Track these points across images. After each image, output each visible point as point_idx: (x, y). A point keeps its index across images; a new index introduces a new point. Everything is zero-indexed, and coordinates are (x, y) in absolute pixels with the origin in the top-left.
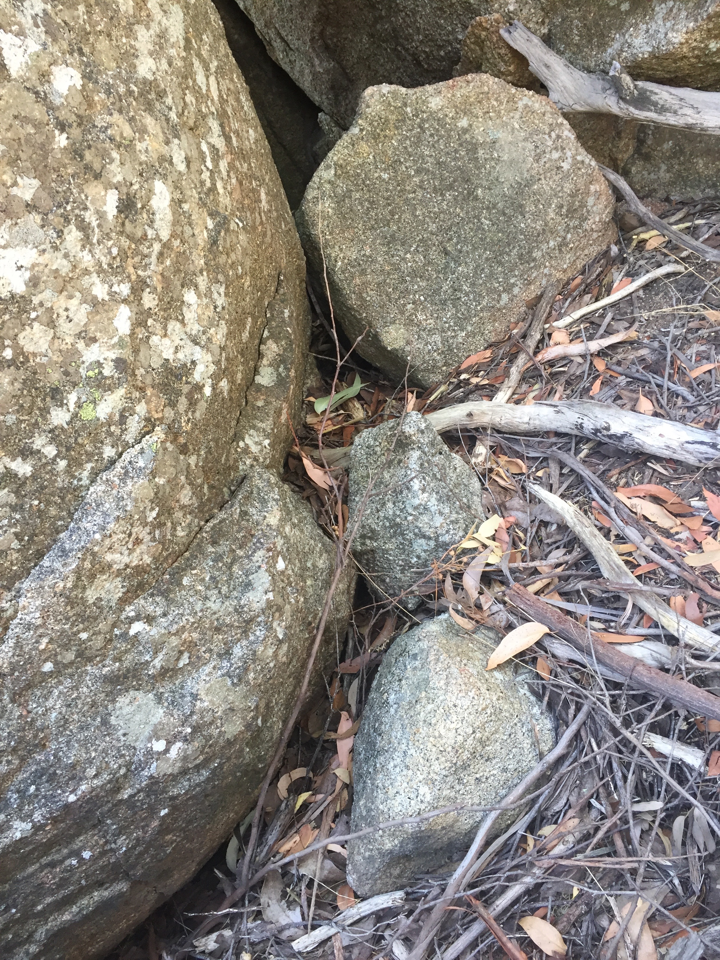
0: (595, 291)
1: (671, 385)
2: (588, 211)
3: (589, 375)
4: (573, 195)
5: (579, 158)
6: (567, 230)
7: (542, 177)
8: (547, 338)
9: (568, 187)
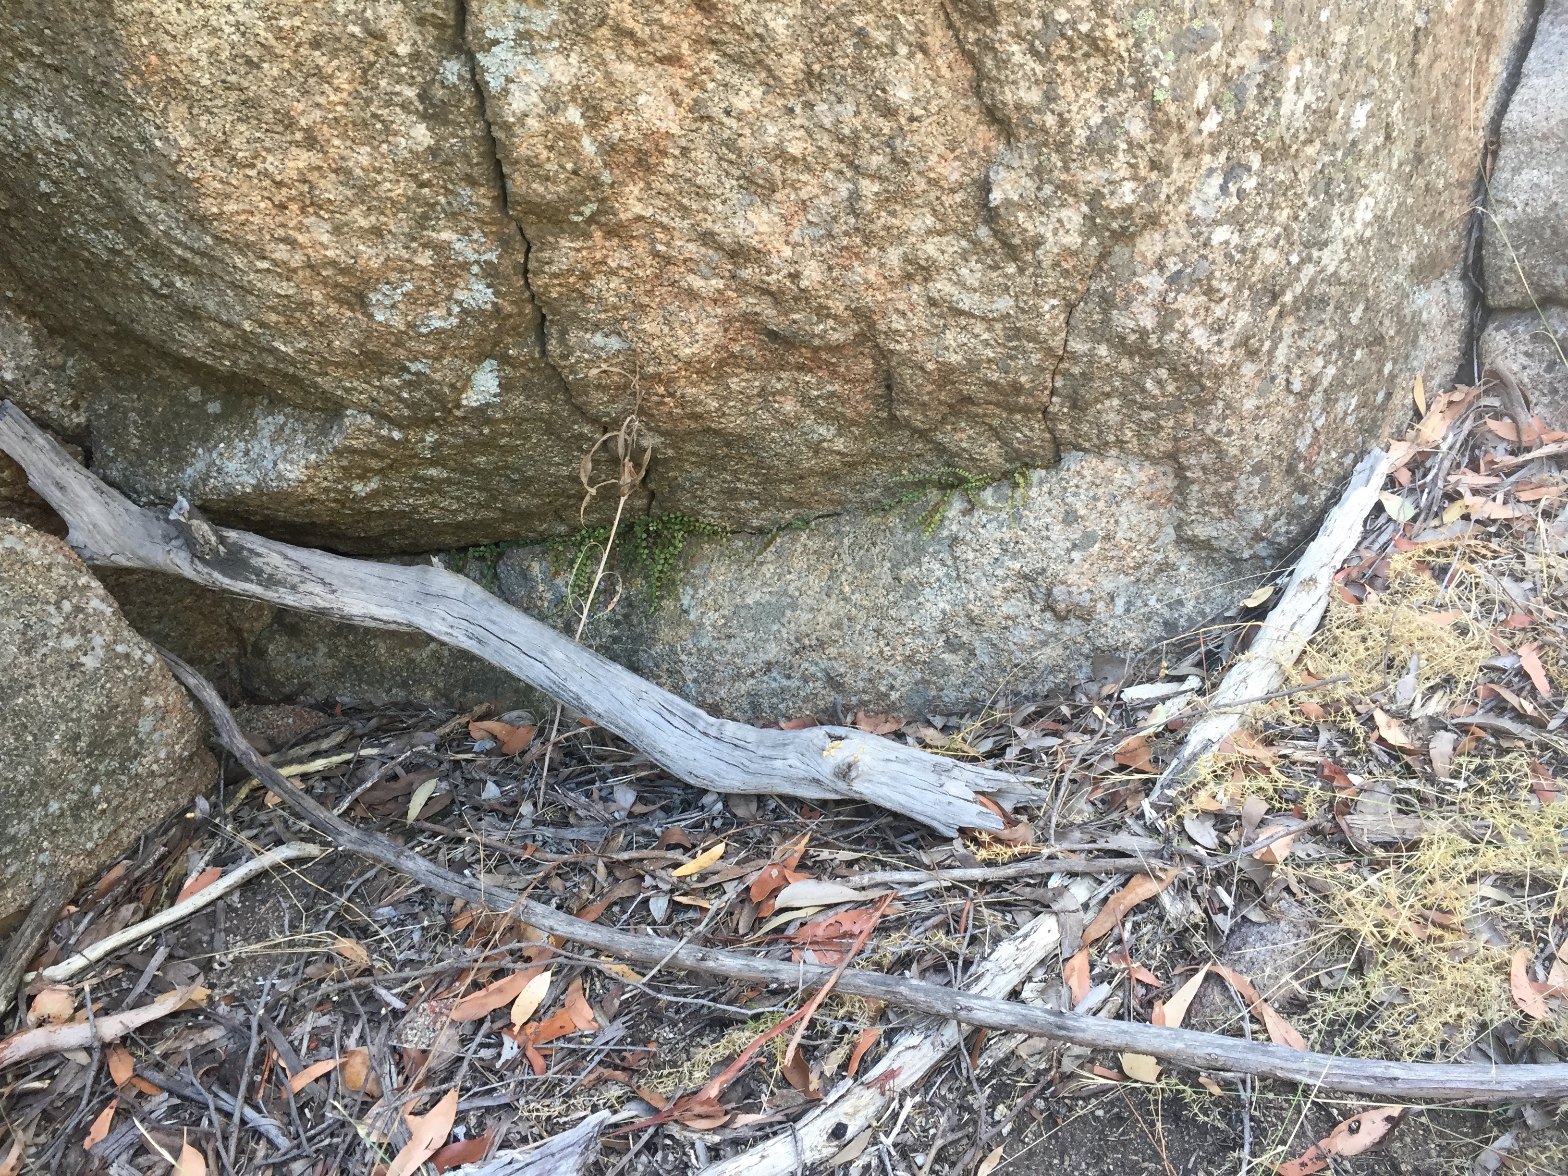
0: (147, 896)
1: (249, 1113)
2: (141, 742)
3: (92, 1094)
4: (102, 716)
5: (120, 648)
6: (92, 778)
7: (37, 682)
8: (23, 1007)
9: (91, 701)
